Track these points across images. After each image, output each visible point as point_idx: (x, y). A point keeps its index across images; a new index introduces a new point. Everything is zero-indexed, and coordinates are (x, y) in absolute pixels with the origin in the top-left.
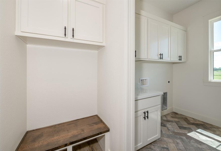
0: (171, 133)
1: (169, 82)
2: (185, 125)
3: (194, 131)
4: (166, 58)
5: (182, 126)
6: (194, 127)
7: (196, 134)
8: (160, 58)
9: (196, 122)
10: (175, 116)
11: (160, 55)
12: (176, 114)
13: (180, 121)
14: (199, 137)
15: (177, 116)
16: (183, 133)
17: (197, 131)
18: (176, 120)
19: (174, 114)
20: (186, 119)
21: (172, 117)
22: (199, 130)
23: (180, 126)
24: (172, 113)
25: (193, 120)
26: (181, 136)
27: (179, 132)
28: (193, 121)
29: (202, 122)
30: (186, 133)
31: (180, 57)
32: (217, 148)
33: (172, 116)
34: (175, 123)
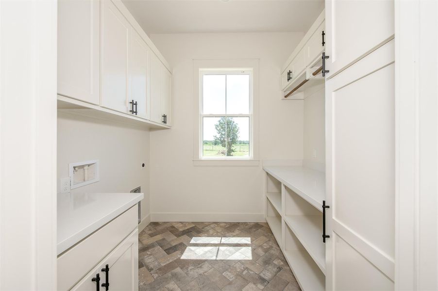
0: (156, 276)
1: (143, 165)
2: (173, 240)
3: (187, 245)
4: (145, 114)
5: (170, 246)
6: (185, 237)
7: (191, 250)
8: (132, 111)
9: (186, 226)
10: (155, 229)
11: (132, 103)
12: (155, 224)
13: (166, 238)
14: (196, 254)
15: (159, 228)
16: (175, 261)
17: (191, 243)
18: (159, 237)
19: (154, 226)
20: (172, 229)
21: (151, 235)
22: (193, 241)
23: (167, 248)
24: (150, 226)
25: (181, 225)
26: (173, 271)
27: (168, 262)
28: (182, 227)
29: (193, 223)
30: (179, 256)
31: (164, 116)
32: (218, 259)
33: (150, 232)
34: (159, 247)
